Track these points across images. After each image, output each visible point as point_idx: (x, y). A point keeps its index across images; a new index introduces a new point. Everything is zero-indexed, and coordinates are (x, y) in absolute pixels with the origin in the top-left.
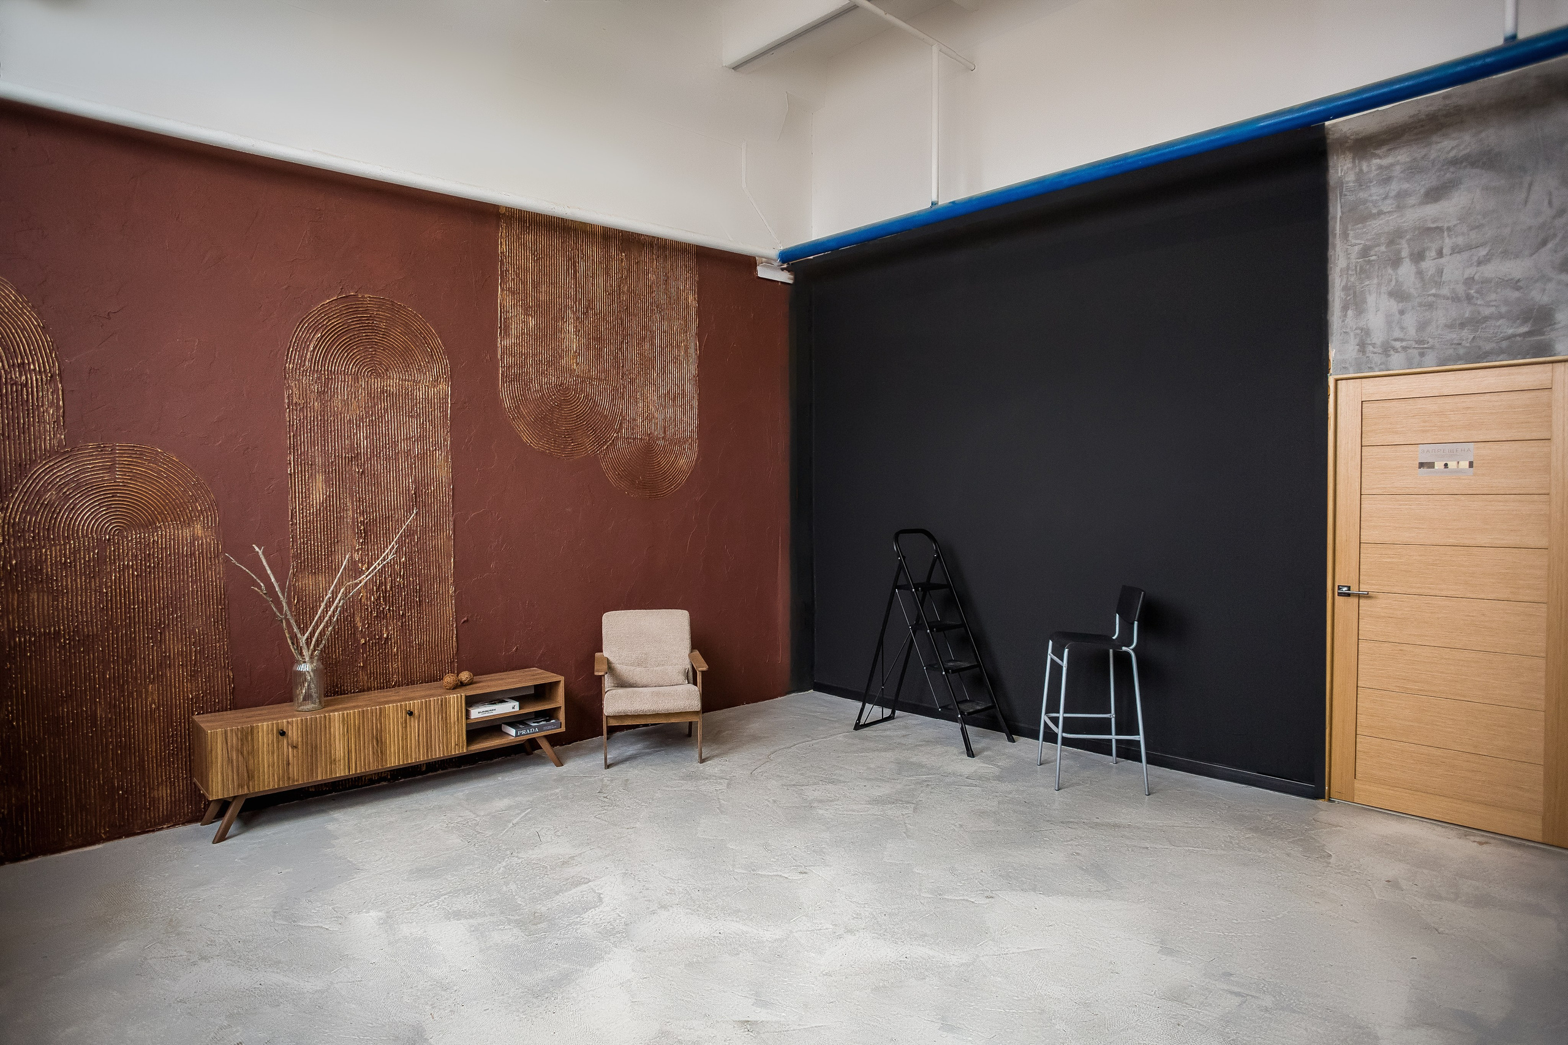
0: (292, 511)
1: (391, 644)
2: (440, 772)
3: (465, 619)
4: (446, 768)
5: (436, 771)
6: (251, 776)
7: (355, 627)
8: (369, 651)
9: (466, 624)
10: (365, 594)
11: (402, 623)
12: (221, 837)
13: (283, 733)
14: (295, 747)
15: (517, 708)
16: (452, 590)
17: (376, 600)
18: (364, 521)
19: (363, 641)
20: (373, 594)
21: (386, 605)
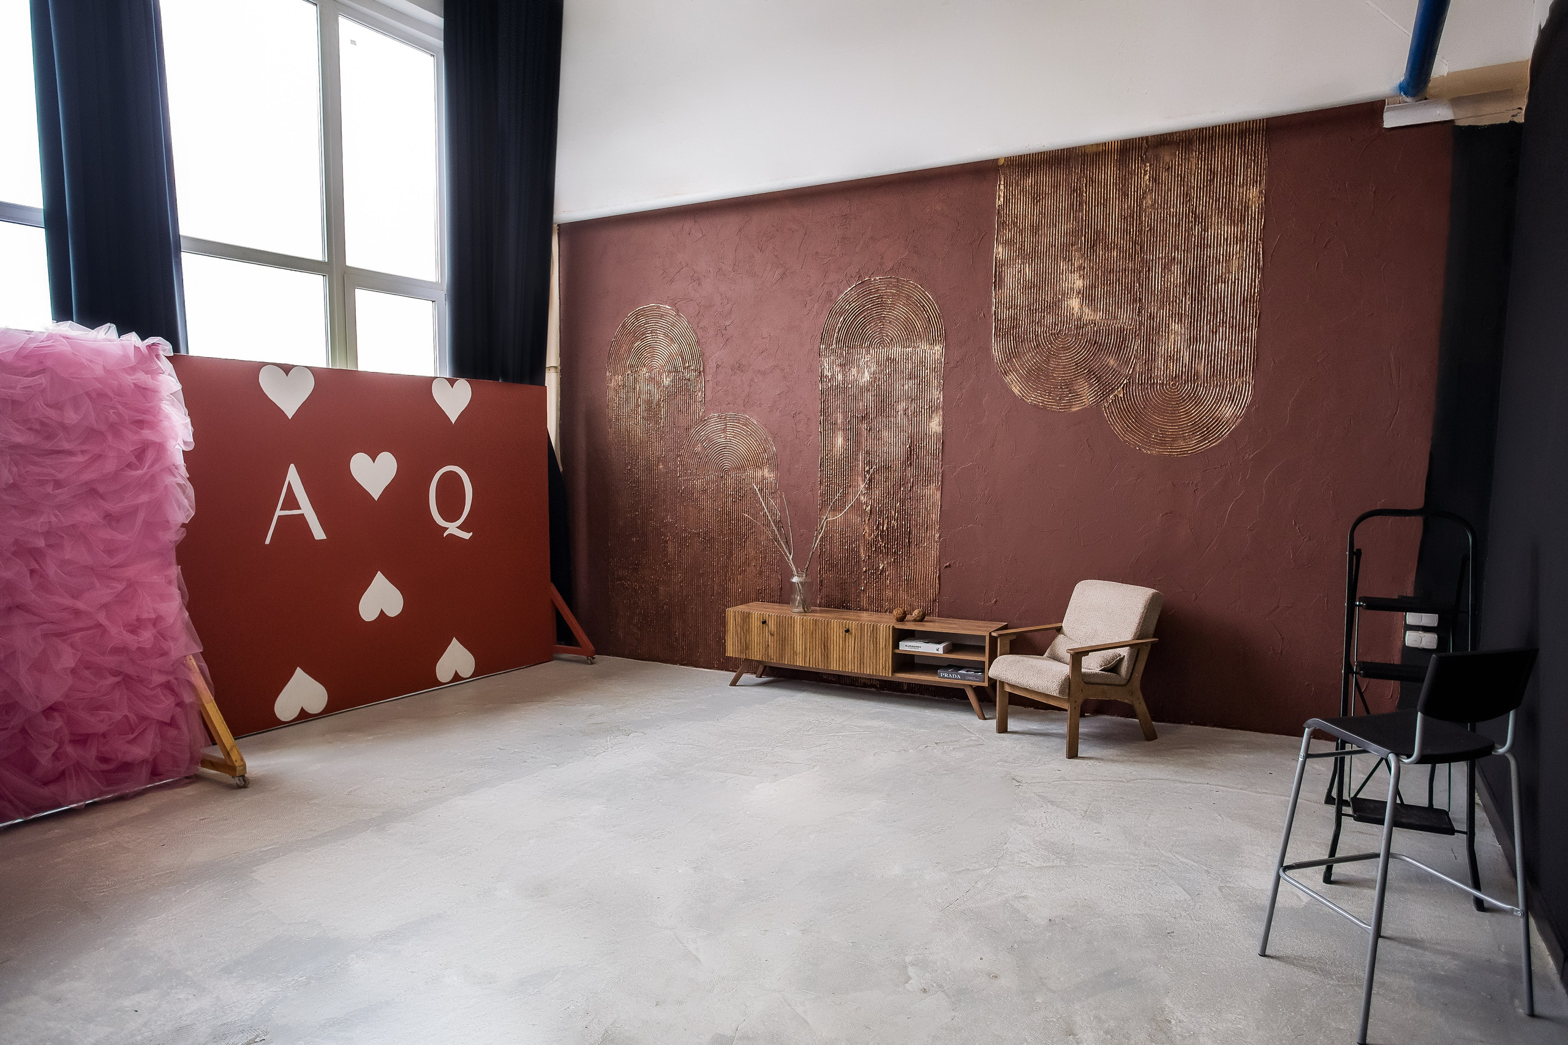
0: (821, 460)
1: (885, 576)
2: (918, 695)
3: (947, 564)
4: (924, 694)
5: (915, 693)
6: (747, 648)
7: (859, 556)
8: (869, 579)
9: (948, 569)
10: (868, 531)
11: (895, 559)
12: (734, 683)
13: (764, 622)
14: (772, 635)
15: (941, 651)
16: (937, 535)
17: (876, 537)
18: (869, 470)
19: (864, 569)
20: (874, 532)
21: (883, 542)
